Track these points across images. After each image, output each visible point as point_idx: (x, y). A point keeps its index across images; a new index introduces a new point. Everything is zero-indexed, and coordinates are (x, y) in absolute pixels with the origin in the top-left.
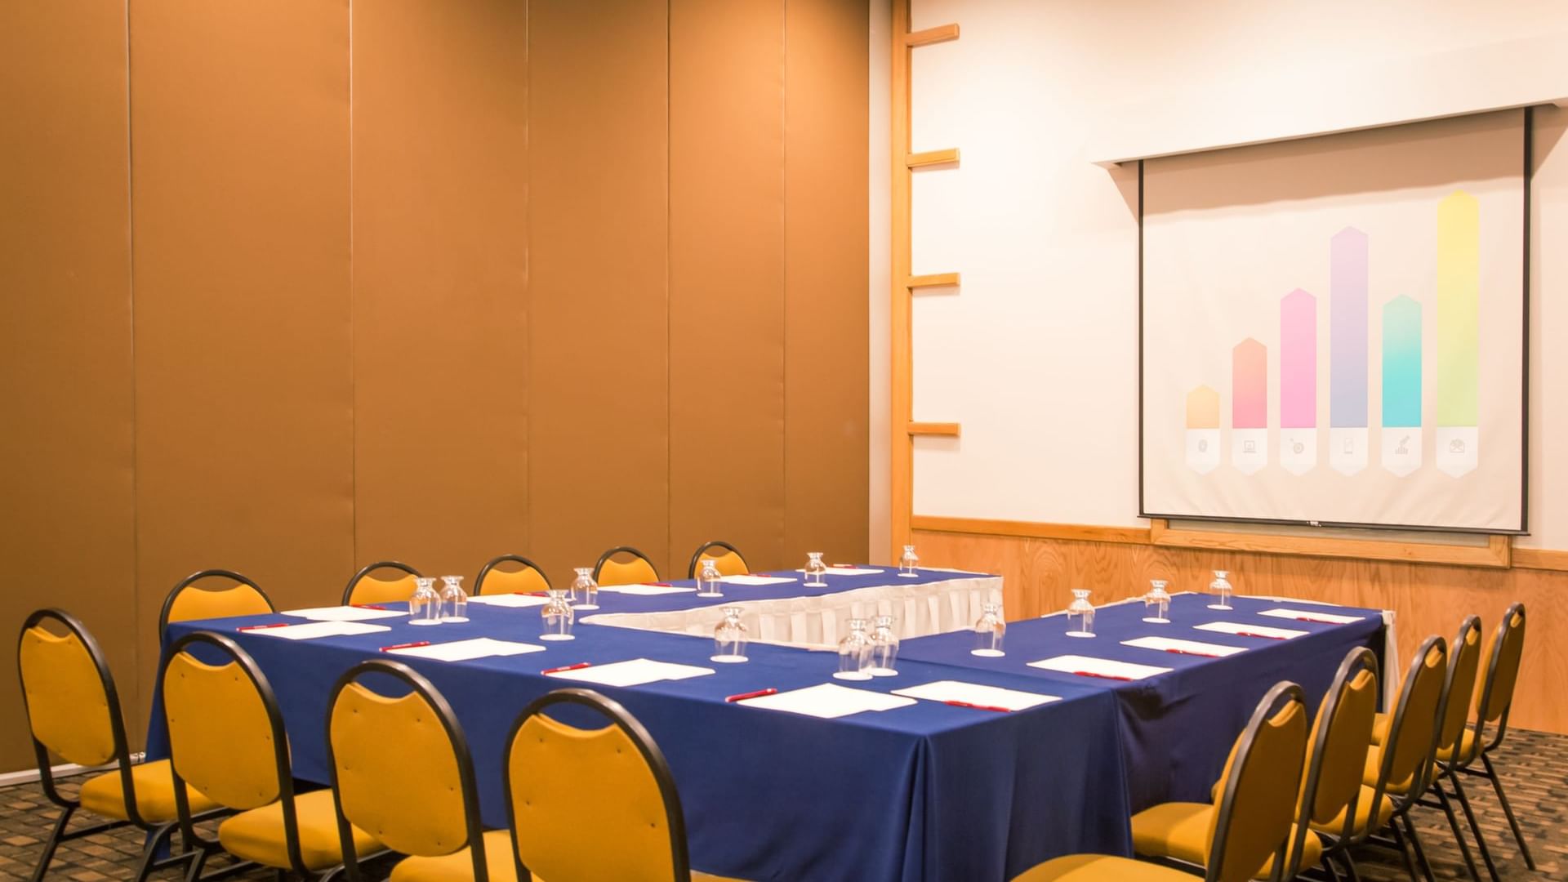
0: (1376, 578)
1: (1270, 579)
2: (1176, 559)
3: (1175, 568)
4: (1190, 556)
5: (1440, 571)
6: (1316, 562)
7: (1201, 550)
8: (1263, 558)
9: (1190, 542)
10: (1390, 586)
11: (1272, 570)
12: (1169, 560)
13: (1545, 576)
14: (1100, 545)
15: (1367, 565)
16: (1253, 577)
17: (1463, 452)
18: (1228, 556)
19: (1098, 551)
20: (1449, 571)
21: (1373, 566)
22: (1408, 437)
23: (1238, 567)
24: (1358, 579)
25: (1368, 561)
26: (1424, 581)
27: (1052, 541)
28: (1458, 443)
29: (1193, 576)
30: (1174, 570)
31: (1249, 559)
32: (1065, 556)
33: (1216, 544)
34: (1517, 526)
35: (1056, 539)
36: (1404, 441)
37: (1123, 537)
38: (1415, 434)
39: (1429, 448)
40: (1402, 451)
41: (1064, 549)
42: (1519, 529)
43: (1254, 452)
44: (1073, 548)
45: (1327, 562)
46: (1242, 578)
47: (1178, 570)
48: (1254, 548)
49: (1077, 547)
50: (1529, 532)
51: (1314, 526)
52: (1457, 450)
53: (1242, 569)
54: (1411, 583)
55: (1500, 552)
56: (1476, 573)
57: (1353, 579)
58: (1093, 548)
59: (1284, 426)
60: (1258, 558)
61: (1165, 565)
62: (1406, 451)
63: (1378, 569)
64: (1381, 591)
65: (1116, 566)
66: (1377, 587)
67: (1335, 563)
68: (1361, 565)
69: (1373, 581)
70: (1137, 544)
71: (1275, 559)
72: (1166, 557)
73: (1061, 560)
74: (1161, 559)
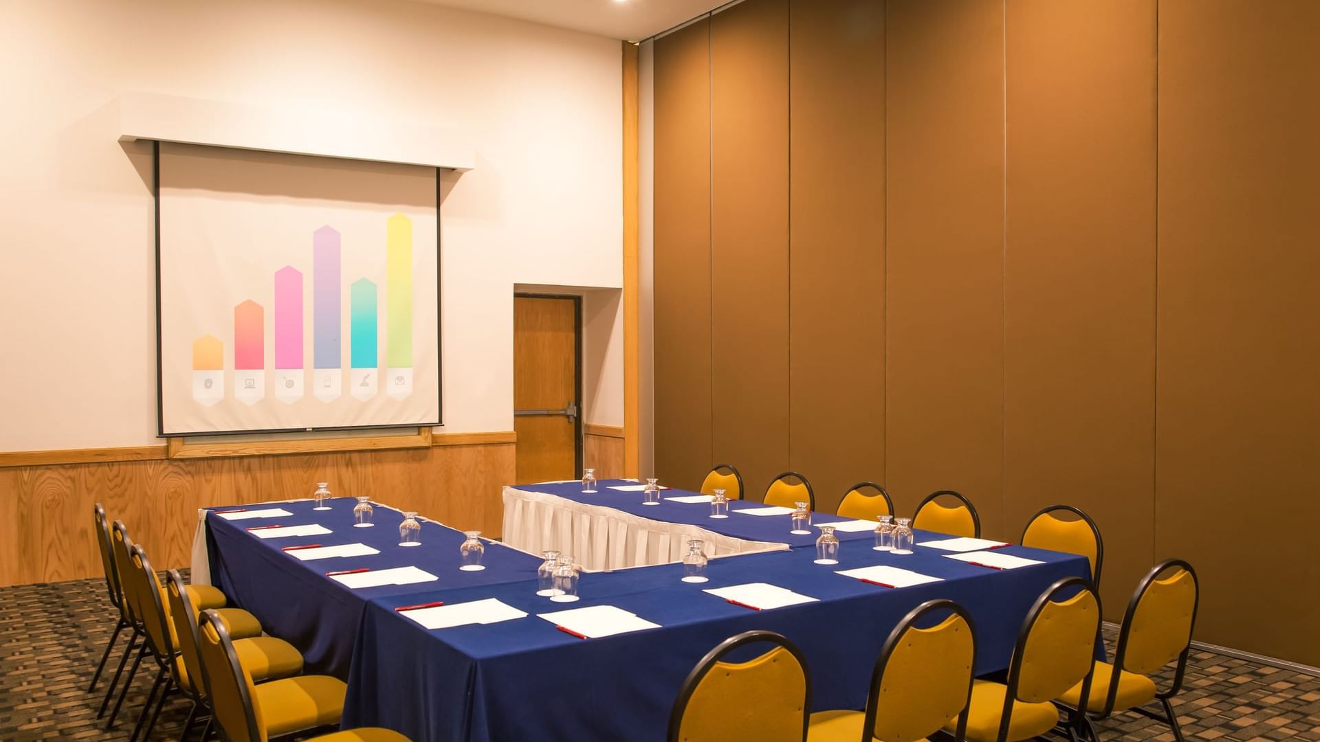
0: (349, 463)
1: (272, 474)
2: (190, 468)
3: (189, 475)
4: (204, 464)
5: (390, 453)
6: (308, 457)
7: (213, 458)
8: (266, 459)
9: (207, 453)
10: (359, 469)
11: (274, 467)
12: (183, 469)
13: (449, 449)
14: (113, 465)
15: (343, 455)
16: (258, 475)
17: (403, 384)
18: (237, 461)
19: (111, 471)
20: (396, 453)
21: (347, 455)
22: (368, 375)
23: (246, 468)
24: (337, 466)
25: (344, 452)
26: (380, 461)
27: (58, 466)
28: (400, 379)
29: (206, 480)
30: (189, 478)
31: (255, 462)
32: (73, 480)
33: (230, 452)
34: (437, 421)
35: (62, 465)
36: (366, 378)
37: (139, 456)
38: (373, 372)
39: (382, 381)
40: (364, 384)
41: (71, 473)
42: (438, 422)
43: (254, 387)
44: (83, 471)
45: (315, 457)
46: (249, 475)
47: (193, 477)
48: (262, 452)
49: (87, 469)
50: (443, 423)
51: (309, 432)
52: (400, 383)
53: (249, 469)
54: (372, 463)
55: (427, 437)
56: (411, 452)
57: (334, 466)
58: (106, 468)
59: (278, 367)
60: (262, 459)
61: (180, 474)
62: (367, 385)
63: (350, 458)
64: (353, 472)
65: (130, 481)
66: (350, 469)
67: (321, 456)
68: (339, 455)
69: (347, 466)
70: (152, 460)
71: (276, 459)
72: (181, 468)
73: (69, 483)
74: (177, 470)
